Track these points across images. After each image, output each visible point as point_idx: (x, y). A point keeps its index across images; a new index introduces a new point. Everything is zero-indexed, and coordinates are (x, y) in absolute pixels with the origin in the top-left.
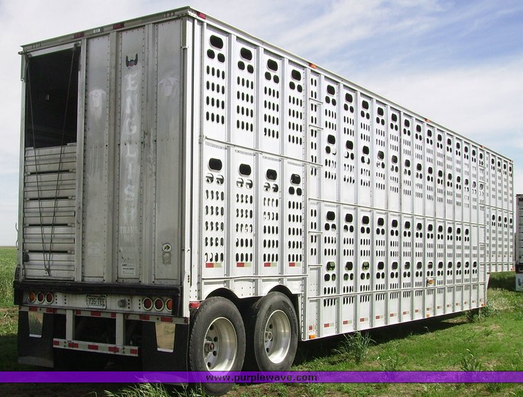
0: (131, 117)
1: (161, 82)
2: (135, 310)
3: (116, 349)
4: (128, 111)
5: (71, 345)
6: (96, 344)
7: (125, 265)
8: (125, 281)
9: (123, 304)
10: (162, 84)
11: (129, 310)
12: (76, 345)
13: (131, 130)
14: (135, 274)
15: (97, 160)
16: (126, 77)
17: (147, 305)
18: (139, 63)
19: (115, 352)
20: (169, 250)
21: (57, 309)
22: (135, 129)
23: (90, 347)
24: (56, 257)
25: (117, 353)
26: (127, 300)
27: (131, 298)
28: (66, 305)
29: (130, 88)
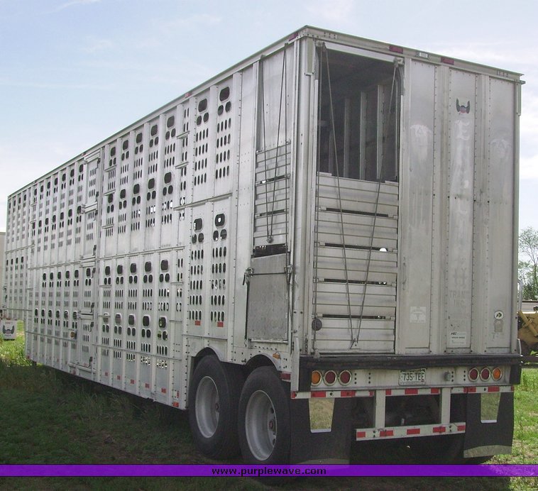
0: (463, 170)
1: (494, 141)
2: (459, 383)
3: (442, 429)
4: (459, 162)
5: (383, 433)
6: (417, 427)
7: (453, 334)
8: (454, 351)
9: (445, 377)
10: (494, 143)
11: (453, 383)
12: (391, 433)
13: (462, 184)
14: (465, 344)
15: (422, 209)
16: (456, 122)
17: (474, 376)
18: (471, 112)
19: (440, 432)
20: (501, 318)
21: (355, 391)
22: (468, 184)
23: (409, 432)
24: (366, 323)
25: (443, 433)
26: (450, 372)
27: (456, 370)
28: (371, 385)
29: (460, 136)
